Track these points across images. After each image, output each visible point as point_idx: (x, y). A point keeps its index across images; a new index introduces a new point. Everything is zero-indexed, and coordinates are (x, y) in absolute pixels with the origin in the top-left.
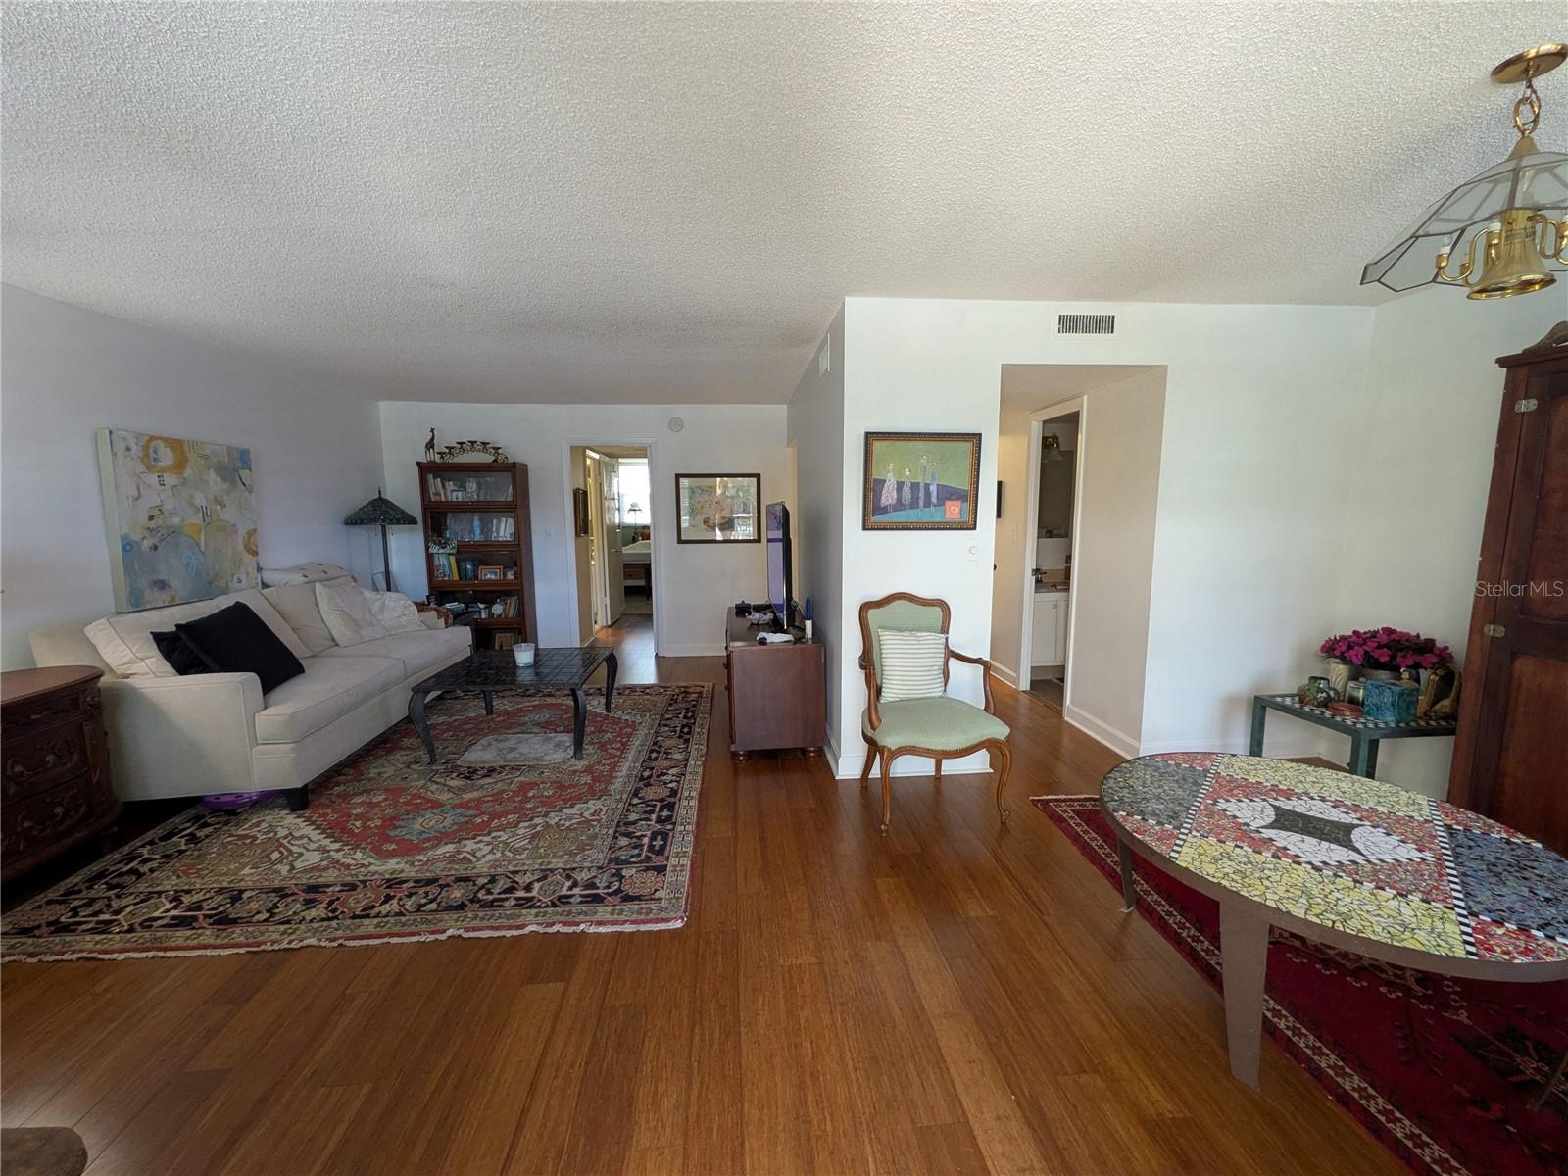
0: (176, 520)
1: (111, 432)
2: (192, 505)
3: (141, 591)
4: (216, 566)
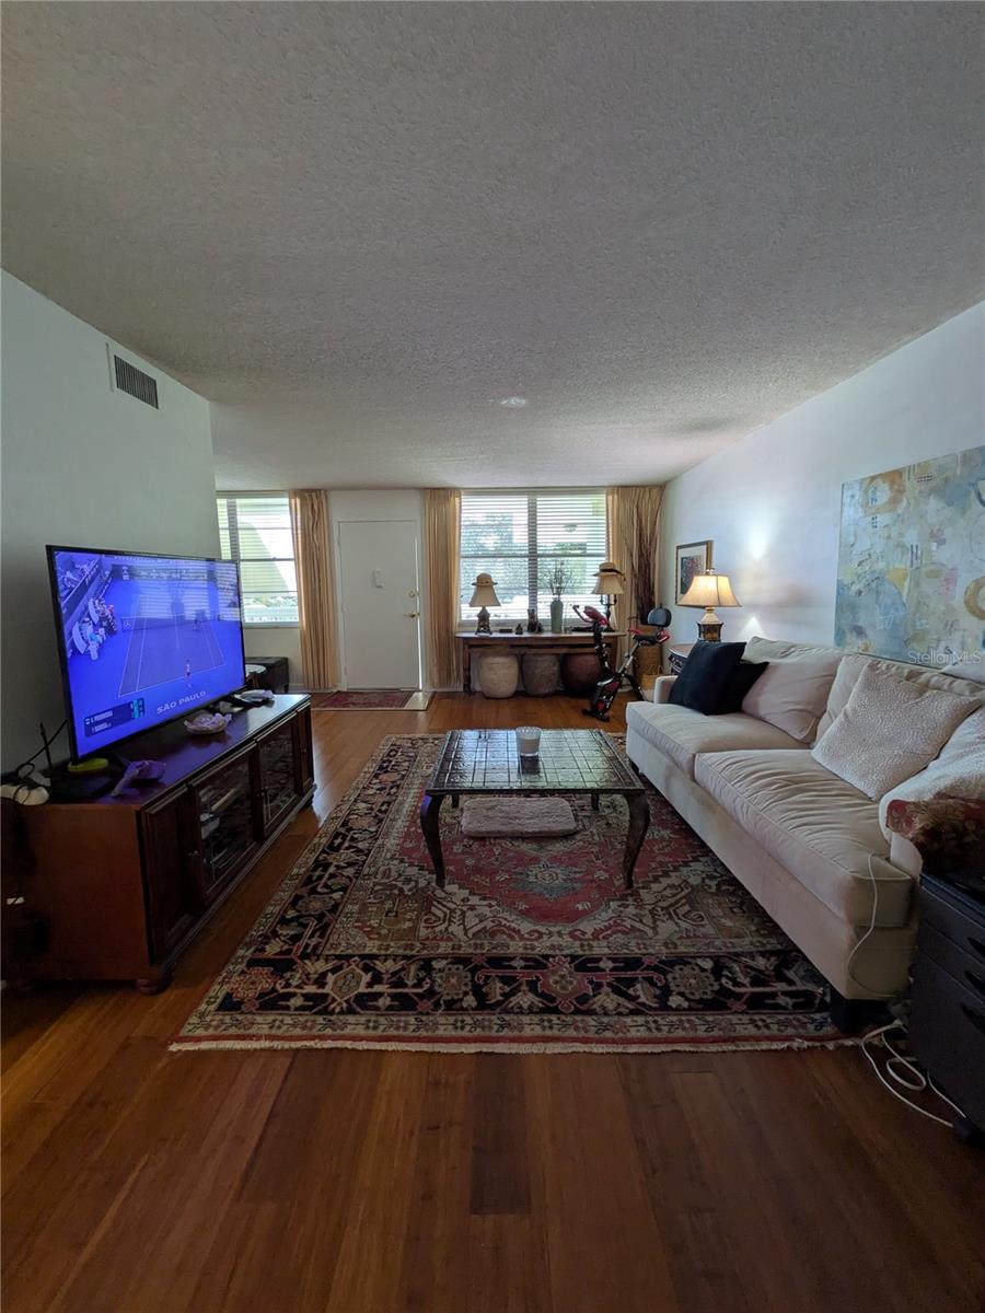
0: (881, 565)
2: (901, 545)
3: (844, 633)
4: (918, 623)
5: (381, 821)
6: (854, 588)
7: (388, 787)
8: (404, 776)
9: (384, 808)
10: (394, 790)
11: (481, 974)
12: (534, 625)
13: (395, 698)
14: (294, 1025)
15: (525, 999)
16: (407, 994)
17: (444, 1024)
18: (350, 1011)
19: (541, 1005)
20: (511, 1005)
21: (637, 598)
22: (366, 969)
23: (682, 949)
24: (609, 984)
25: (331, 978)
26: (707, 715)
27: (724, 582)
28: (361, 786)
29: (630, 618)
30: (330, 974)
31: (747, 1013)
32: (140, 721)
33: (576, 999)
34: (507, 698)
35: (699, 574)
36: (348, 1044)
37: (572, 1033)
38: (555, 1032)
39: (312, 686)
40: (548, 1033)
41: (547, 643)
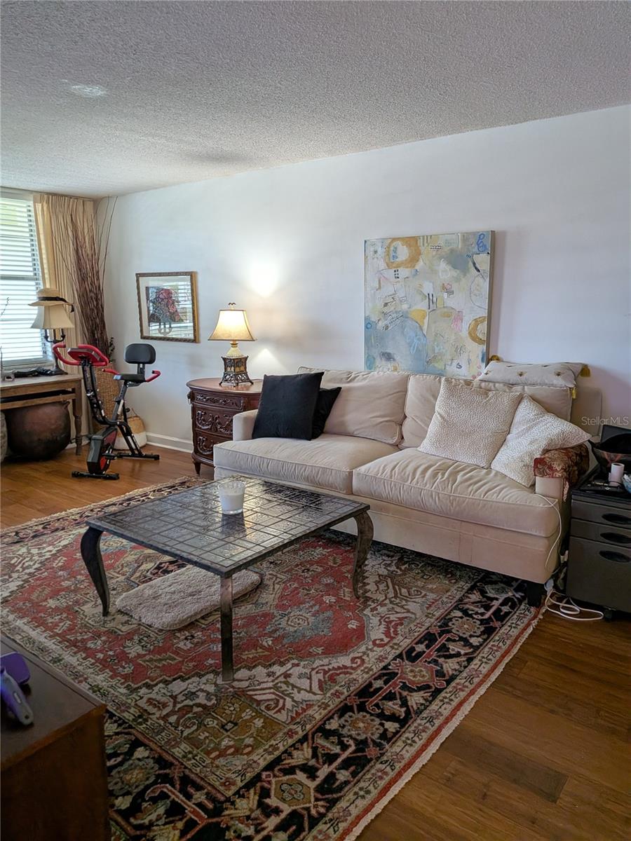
0: (405, 307)
1: (365, 242)
2: (421, 293)
3: (374, 359)
4: (436, 349)
6: (382, 324)
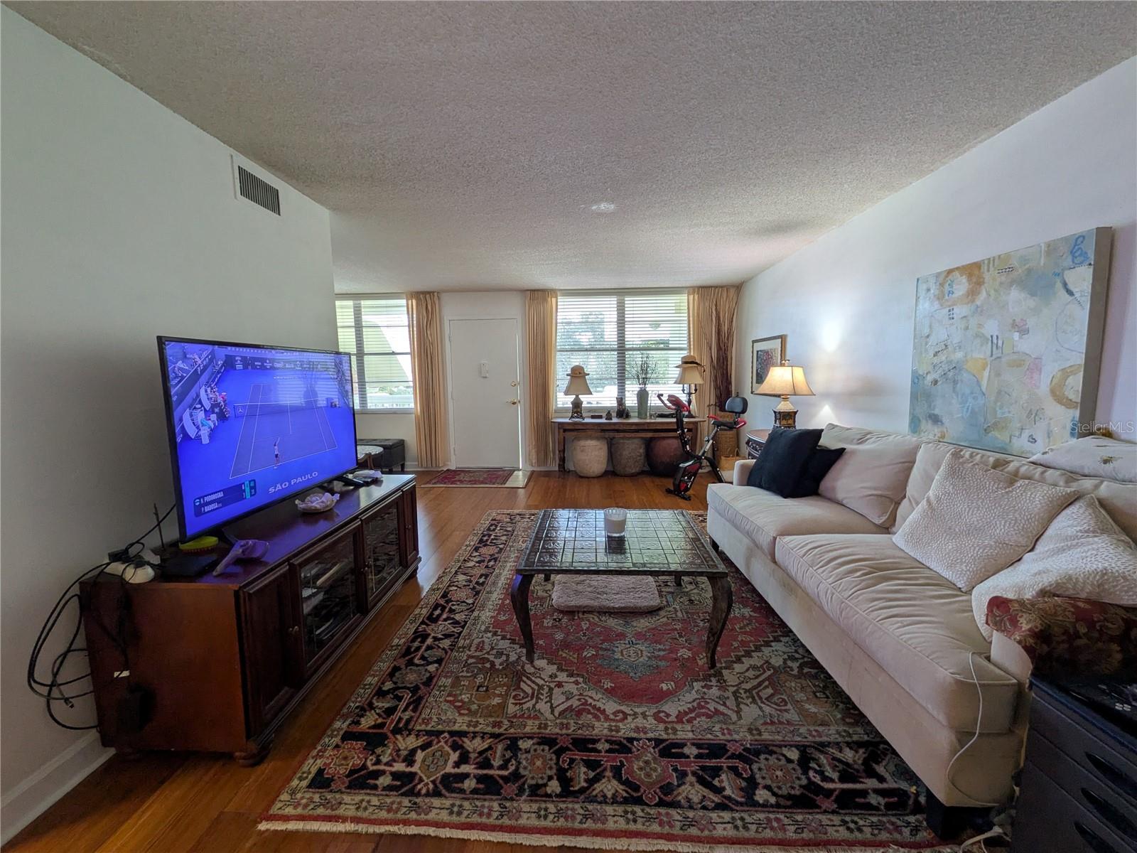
0: (959, 355)
2: (982, 336)
3: (920, 421)
4: (999, 412)
5: (478, 593)
6: (930, 378)
7: (486, 560)
8: (501, 549)
9: (481, 580)
10: (492, 563)
11: (566, 757)
12: (622, 412)
13: (498, 476)
14: (380, 807)
15: (609, 786)
16: (491, 777)
17: (527, 811)
18: (436, 793)
19: (625, 794)
20: (594, 793)
21: (716, 387)
22: (455, 747)
23: (766, 736)
24: (694, 774)
25: (420, 755)
26: (785, 496)
27: (799, 373)
28: (462, 559)
29: (709, 406)
30: (419, 751)
31: (838, 813)
32: (250, 501)
33: (661, 788)
34: (598, 477)
35: (774, 365)
36: (431, 831)
37: (655, 828)
38: (639, 827)
39: (424, 465)
40: (632, 827)
41: (633, 428)
